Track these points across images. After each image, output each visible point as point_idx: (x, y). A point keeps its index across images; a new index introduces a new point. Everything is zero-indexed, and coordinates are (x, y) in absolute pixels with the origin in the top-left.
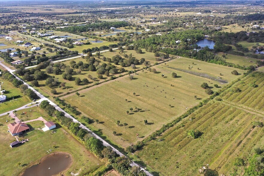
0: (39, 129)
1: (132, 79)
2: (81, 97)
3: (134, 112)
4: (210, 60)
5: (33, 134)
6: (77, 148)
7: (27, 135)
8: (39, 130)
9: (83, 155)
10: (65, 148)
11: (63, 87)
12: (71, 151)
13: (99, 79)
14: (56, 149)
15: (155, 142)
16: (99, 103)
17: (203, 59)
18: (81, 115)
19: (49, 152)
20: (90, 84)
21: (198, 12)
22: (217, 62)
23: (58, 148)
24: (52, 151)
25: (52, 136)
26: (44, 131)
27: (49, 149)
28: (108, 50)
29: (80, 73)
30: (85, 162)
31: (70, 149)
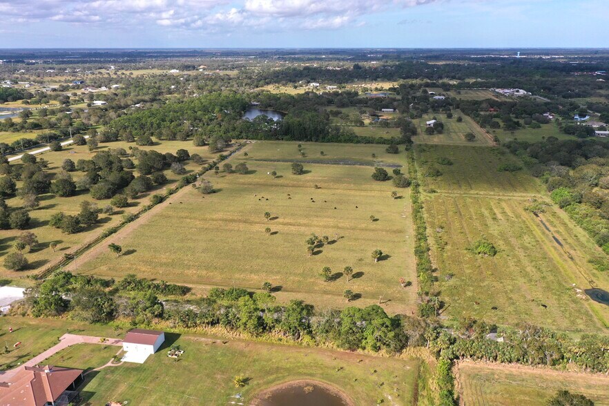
0: (109, 364)
1: (209, 193)
2: (125, 254)
3: (318, 249)
4: (323, 138)
5: (107, 384)
6: (307, 360)
7: (92, 394)
8: (116, 367)
9: (344, 365)
10: (269, 373)
11: (28, 248)
12: (300, 374)
13: (116, 209)
14: (246, 387)
15: (443, 283)
16: (203, 255)
17: (306, 137)
18: (193, 291)
19: (239, 400)
20: (106, 224)
21: (169, 69)
22: (339, 139)
23: (253, 383)
24: (243, 395)
25: (184, 363)
26: (142, 362)
27: (229, 395)
28: (48, 148)
29: (35, 206)
30: (374, 377)
31: (288, 370)
